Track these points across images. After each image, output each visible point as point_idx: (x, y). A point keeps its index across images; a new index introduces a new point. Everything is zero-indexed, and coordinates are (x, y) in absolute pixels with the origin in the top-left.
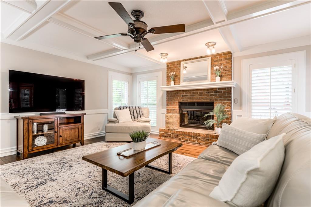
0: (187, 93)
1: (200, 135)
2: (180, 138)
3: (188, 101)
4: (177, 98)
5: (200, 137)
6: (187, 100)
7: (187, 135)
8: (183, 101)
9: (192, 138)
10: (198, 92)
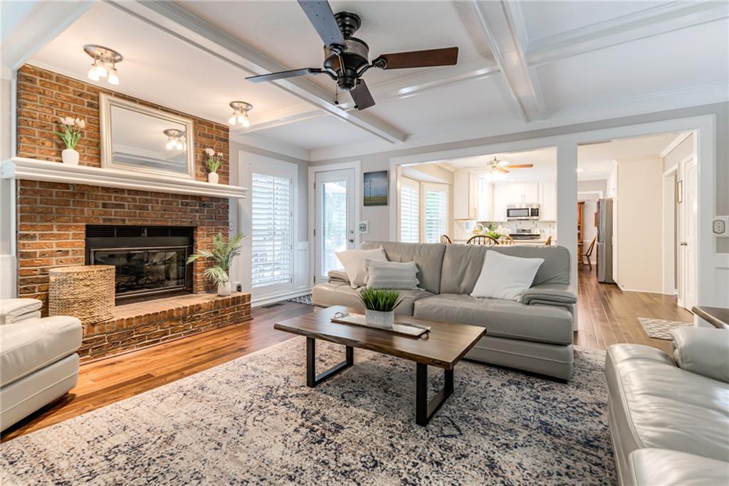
0: (122, 199)
1: (200, 308)
2: (140, 338)
3: (127, 223)
4: (82, 211)
5: (202, 312)
6: (124, 220)
7: (165, 320)
8: (109, 224)
9: (181, 322)
10: (160, 199)
